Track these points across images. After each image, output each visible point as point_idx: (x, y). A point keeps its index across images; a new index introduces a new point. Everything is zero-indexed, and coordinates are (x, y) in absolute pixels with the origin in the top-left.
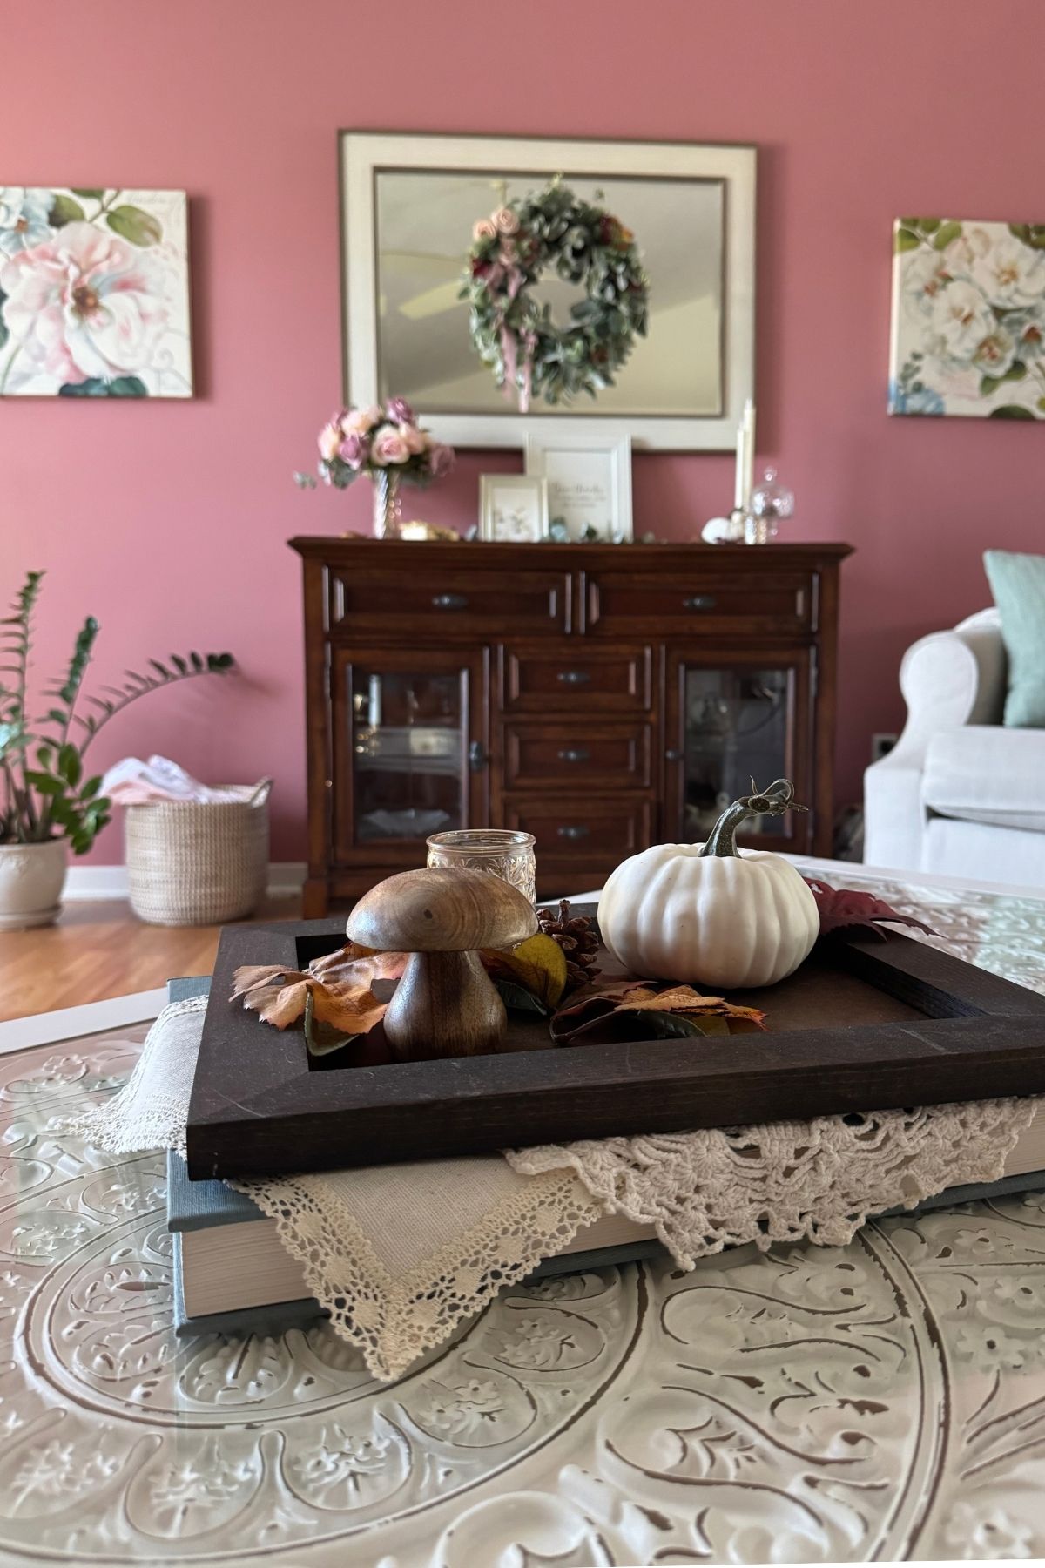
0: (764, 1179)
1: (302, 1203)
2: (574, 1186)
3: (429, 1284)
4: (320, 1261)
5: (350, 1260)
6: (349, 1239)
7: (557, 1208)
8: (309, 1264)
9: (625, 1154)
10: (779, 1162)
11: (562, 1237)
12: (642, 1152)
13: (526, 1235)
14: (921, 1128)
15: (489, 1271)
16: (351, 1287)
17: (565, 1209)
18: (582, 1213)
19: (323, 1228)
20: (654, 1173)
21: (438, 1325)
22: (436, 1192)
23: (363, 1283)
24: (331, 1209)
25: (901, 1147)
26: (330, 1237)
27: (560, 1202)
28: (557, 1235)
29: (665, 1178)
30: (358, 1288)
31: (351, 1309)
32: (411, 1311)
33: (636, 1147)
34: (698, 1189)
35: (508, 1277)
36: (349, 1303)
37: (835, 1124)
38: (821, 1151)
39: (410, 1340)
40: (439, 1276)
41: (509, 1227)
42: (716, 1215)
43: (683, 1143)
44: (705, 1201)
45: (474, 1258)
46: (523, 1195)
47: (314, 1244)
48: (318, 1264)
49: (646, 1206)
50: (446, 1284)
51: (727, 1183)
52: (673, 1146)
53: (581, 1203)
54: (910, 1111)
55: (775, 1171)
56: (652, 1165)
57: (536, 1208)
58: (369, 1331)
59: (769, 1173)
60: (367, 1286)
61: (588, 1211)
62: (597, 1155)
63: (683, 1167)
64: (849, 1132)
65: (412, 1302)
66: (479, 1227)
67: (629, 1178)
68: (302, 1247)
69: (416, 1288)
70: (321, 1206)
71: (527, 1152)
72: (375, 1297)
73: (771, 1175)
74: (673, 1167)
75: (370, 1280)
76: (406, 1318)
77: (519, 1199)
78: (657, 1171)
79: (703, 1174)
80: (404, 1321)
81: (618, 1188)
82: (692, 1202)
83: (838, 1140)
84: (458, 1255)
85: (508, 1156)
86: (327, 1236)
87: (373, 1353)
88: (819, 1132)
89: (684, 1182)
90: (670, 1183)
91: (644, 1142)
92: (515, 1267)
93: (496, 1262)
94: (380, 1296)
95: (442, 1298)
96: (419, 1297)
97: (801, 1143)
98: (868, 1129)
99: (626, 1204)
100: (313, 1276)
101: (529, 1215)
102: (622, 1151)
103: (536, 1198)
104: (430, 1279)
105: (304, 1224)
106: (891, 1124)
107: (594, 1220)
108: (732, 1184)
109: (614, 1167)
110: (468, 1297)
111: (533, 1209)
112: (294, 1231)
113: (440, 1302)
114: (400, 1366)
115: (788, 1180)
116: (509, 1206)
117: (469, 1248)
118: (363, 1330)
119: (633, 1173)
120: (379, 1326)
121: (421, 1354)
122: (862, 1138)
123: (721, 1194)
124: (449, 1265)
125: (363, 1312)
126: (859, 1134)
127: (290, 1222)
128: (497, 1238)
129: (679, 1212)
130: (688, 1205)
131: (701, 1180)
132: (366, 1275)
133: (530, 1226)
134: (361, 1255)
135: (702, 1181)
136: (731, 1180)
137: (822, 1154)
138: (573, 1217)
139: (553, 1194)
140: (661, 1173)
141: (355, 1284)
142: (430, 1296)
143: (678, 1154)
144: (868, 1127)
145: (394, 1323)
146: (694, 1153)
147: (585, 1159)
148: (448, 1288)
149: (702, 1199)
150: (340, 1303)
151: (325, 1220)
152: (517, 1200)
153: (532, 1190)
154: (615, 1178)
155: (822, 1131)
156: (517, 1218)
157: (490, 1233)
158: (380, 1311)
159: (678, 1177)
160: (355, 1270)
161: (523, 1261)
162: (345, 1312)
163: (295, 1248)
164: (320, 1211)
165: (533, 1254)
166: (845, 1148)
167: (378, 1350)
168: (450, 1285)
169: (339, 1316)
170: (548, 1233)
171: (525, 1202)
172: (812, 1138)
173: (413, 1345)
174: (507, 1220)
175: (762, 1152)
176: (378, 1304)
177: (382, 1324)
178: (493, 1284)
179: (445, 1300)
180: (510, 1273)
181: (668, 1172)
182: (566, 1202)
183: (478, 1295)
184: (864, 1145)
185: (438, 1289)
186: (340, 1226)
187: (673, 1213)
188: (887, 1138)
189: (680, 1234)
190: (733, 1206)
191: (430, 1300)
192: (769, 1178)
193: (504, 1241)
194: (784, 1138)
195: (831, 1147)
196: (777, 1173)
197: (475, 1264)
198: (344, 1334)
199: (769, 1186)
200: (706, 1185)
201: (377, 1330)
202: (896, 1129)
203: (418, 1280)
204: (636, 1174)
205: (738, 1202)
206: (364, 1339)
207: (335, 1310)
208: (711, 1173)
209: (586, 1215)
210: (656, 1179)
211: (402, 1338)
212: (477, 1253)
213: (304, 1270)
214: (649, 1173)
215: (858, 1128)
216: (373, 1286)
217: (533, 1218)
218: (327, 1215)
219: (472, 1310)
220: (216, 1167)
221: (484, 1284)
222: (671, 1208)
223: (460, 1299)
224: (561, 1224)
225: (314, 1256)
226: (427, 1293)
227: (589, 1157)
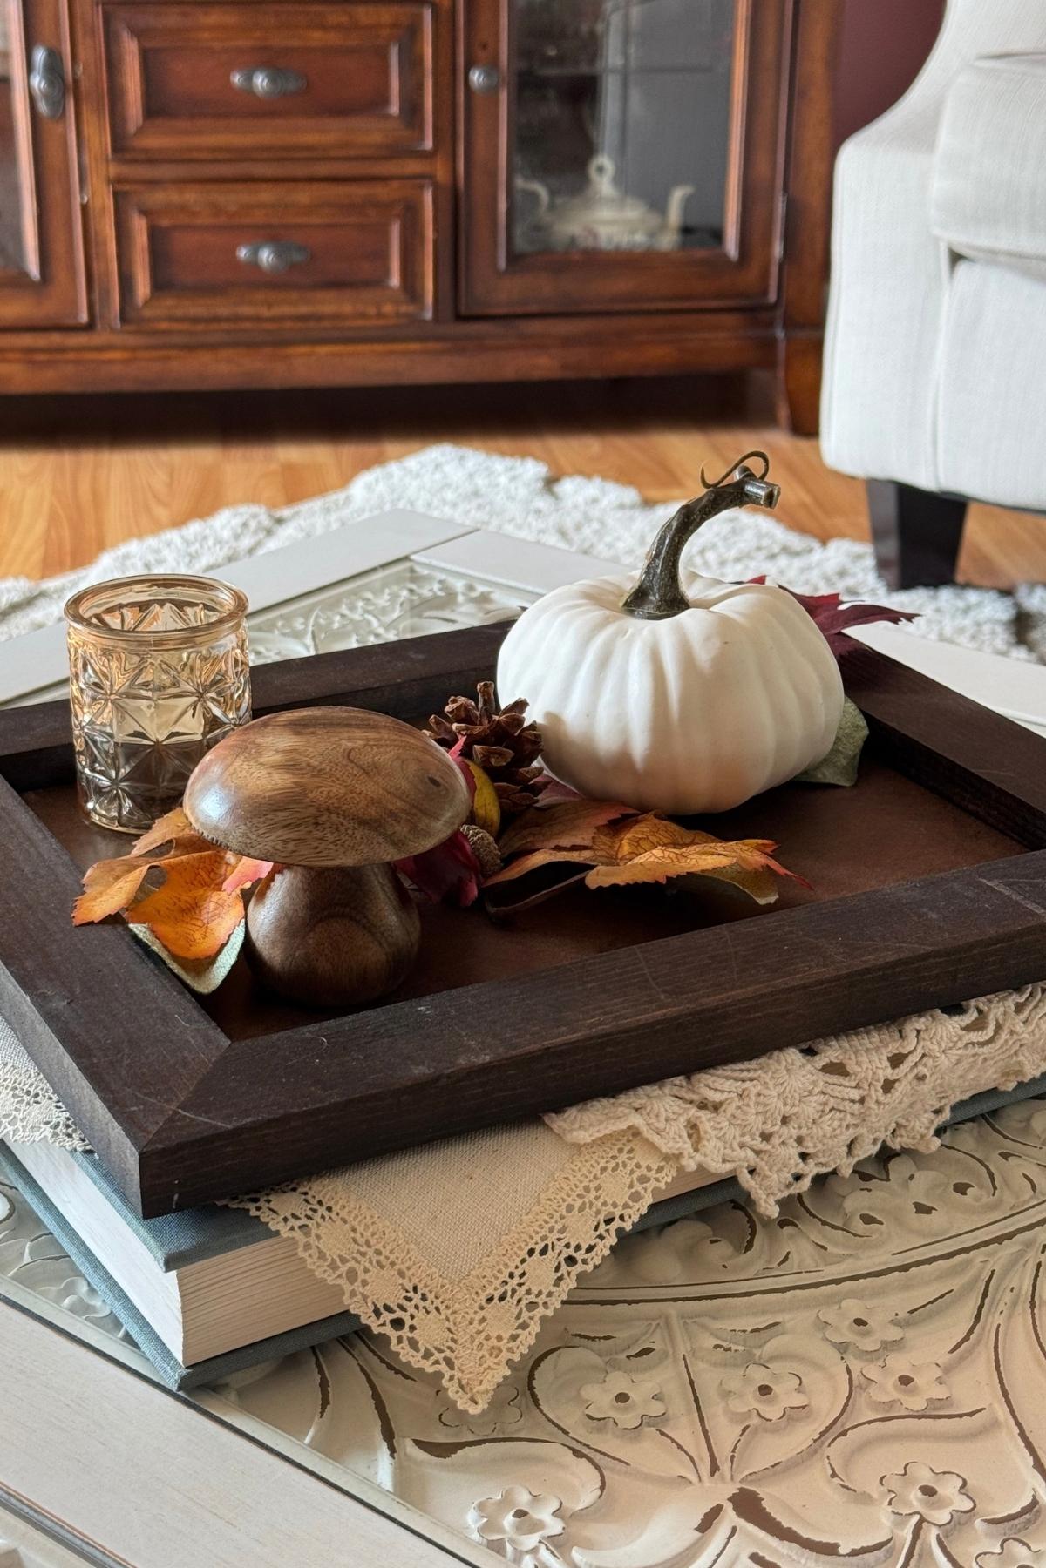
0: (862, 1101)
1: (319, 1213)
2: (636, 1144)
3: (497, 1283)
4: (359, 1280)
5: (396, 1273)
6: (389, 1248)
7: (621, 1172)
8: (348, 1288)
9: (689, 1096)
10: (874, 1073)
11: (637, 1206)
12: (710, 1088)
13: (594, 1209)
14: (1036, 1007)
15: (562, 1257)
16: (405, 1303)
17: (632, 1172)
18: (652, 1174)
19: (355, 1241)
20: (731, 1109)
21: (520, 1331)
22: (475, 1176)
23: (419, 1295)
24: (357, 1216)
25: (1017, 1034)
26: (364, 1249)
27: (625, 1165)
28: (631, 1203)
29: (745, 1113)
30: (413, 1303)
31: (412, 1328)
32: (483, 1320)
33: (702, 1085)
34: (785, 1120)
35: (585, 1262)
36: (408, 1322)
37: (934, 1019)
38: (924, 1055)
39: (491, 1355)
40: (506, 1273)
41: (572, 1203)
42: (807, 1148)
43: (755, 1070)
44: (795, 1133)
45: (542, 1245)
46: (579, 1164)
47: (347, 1261)
48: (358, 1283)
49: (728, 1151)
50: (516, 1280)
51: (820, 1108)
52: (745, 1075)
53: (649, 1162)
54: (1018, 989)
55: (873, 1089)
56: (727, 1099)
57: (599, 1175)
58: (440, 1351)
59: (865, 1093)
60: (424, 1298)
61: (660, 1170)
62: (657, 1105)
63: (765, 1096)
64: (951, 1026)
65: (482, 1308)
66: (536, 1209)
67: (701, 1122)
68: (333, 1266)
69: (483, 1291)
70: (343, 1214)
71: (572, 1112)
72: (437, 1309)
73: (869, 1095)
74: (753, 1098)
75: (426, 1291)
76: (480, 1328)
77: (576, 1168)
78: (734, 1105)
79: (789, 1101)
80: (479, 1332)
81: (690, 1136)
82: (780, 1137)
83: (941, 1038)
84: (523, 1245)
85: (546, 1119)
86: (362, 1249)
87: (452, 1378)
88: (915, 1033)
89: (768, 1114)
90: (751, 1118)
91: (708, 1076)
92: (590, 1249)
93: (567, 1246)
94: (442, 1307)
95: (516, 1298)
96: (490, 1300)
97: (894, 1047)
98: (973, 1018)
99: (705, 1155)
100: (355, 1299)
101: (592, 1186)
102: (682, 1093)
103: (595, 1165)
104: (497, 1278)
105: (330, 1238)
106: (1000, 1008)
107: (669, 1180)
108: (827, 1109)
109: (680, 1115)
110: (545, 1292)
111: (596, 1178)
112: (320, 1252)
113: (515, 1303)
114: (487, 1391)
115: (889, 1095)
116: (567, 1178)
117: (533, 1235)
118: (433, 1350)
119: (705, 1116)
120: (451, 1344)
121: (508, 1373)
122: (968, 1028)
123: (814, 1122)
124: (514, 1257)
125: (429, 1330)
126: (963, 1024)
127: (312, 1240)
128: (562, 1217)
129: (766, 1151)
130: (776, 1140)
131: (788, 1108)
132: (420, 1286)
133: (597, 1198)
134: (408, 1264)
135: (789, 1111)
136: (825, 1104)
137: (925, 1059)
138: (643, 1180)
139: (614, 1158)
140: (739, 1108)
141: (409, 1299)
142: (502, 1298)
143: (755, 1082)
144: (972, 1016)
145: (468, 1336)
146: (773, 1078)
147: (644, 1112)
148: (520, 1285)
149: (792, 1131)
150: (398, 1324)
151: (354, 1230)
152: (573, 1171)
153: (587, 1157)
154: (685, 1127)
155: (919, 1031)
156: (580, 1191)
157: (554, 1213)
158: (447, 1324)
159: (760, 1109)
160: (405, 1282)
161: (598, 1240)
162: (405, 1333)
163: (325, 1271)
164: (344, 1221)
165: (608, 1231)
166: (951, 1045)
167: (457, 1373)
168: (521, 1281)
169: (400, 1340)
170: (620, 1203)
171: (584, 1171)
172: (906, 1042)
173: (496, 1360)
174: (569, 1196)
175: (849, 1068)
176: (443, 1317)
177: (453, 1340)
178: (569, 1273)
179: (519, 1301)
180: (586, 1256)
181: (748, 1105)
182: (631, 1164)
183: (555, 1289)
184: (975, 1037)
185: (508, 1288)
186: (373, 1234)
187: (758, 1153)
188: (999, 1027)
189: (766, 1177)
190: (828, 1135)
191: (503, 1303)
192: (868, 1099)
193: (572, 1220)
194: (869, 1046)
195: (936, 1047)
196: (876, 1090)
197: (544, 1252)
198: (411, 1359)
199: (869, 1108)
200: (794, 1114)
201: (450, 1348)
202: (1005, 1013)
203: (484, 1281)
204: (709, 1116)
205: (834, 1130)
206: (437, 1362)
207: (392, 1334)
208: (798, 1097)
209: (658, 1175)
210: (734, 1116)
211: (480, 1354)
212: (544, 1238)
213: (344, 1293)
214: (725, 1111)
215: (961, 1017)
216: (430, 1297)
217: (598, 1188)
218: (355, 1224)
219: (552, 1308)
220: (176, 1197)
221: (559, 1274)
222: (755, 1148)
223: (537, 1296)
224: (633, 1190)
225: (352, 1275)
226: (497, 1295)
227: (648, 1110)
